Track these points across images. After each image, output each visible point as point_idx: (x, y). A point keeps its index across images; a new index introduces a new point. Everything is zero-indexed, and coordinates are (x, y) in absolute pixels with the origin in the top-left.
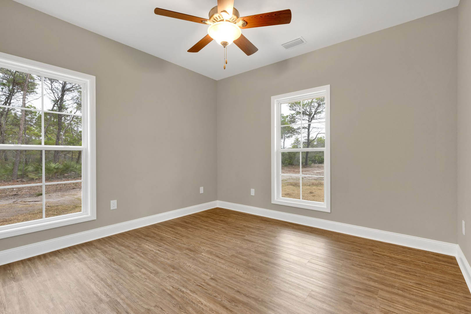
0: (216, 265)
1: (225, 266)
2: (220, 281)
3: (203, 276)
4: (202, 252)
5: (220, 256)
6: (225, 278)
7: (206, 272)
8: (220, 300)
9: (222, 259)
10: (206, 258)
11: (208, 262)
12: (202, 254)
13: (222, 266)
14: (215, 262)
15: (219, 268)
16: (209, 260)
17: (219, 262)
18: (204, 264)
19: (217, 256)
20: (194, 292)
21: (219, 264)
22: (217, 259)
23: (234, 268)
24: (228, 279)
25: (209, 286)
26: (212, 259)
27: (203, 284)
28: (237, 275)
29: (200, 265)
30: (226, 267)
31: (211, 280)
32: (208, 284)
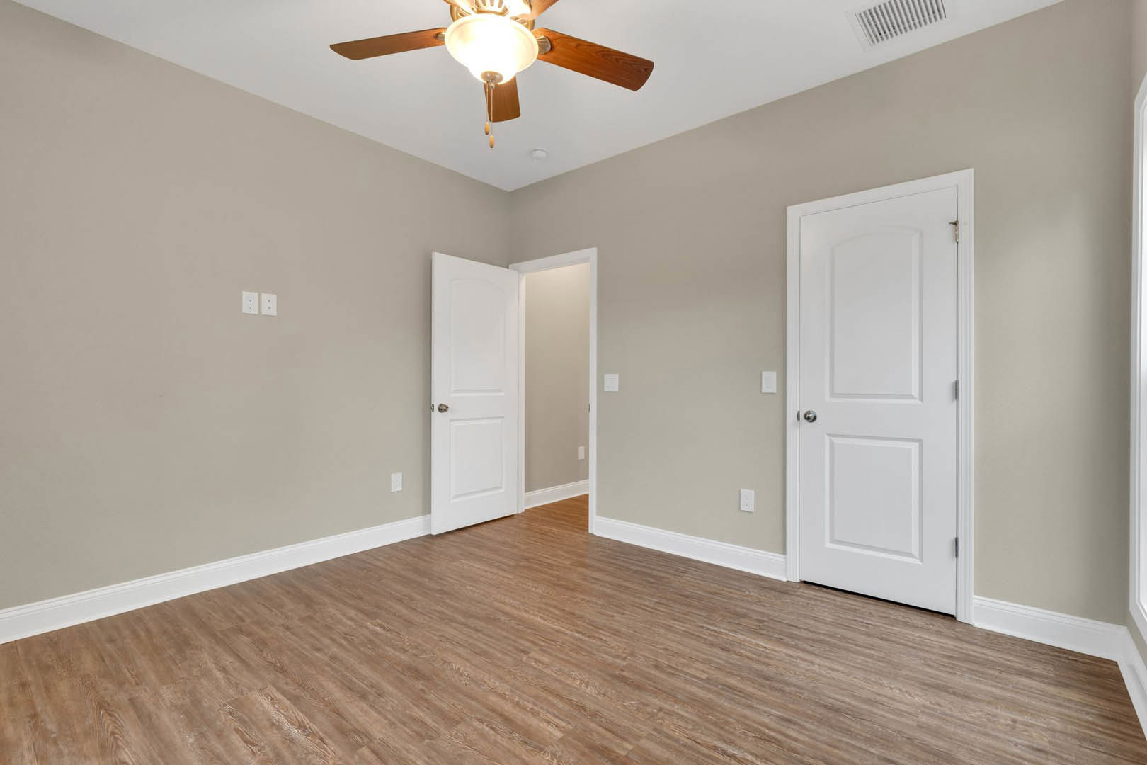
0: (513, 686)
1: (490, 684)
2: (509, 648)
3: (546, 659)
4: (561, 740)
5: (498, 723)
6: (496, 652)
7: (540, 666)
8: (513, 621)
9: (493, 711)
10: (543, 713)
11: (537, 697)
12: (560, 735)
13: (497, 684)
14: (517, 699)
15: (508, 678)
16: (535, 704)
17: (502, 696)
18: (545, 689)
19: (507, 720)
20: (558, 631)
21: (504, 688)
22: (508, 708)
23: (467, 676)
24: (491, 650)
25: (532, 639)
26: (524, 709)
27: (543, 644)
28: (467, 660)
29: (557, 686)
30: (489, 680)
31: (527, 650)
32: (532, 642)
